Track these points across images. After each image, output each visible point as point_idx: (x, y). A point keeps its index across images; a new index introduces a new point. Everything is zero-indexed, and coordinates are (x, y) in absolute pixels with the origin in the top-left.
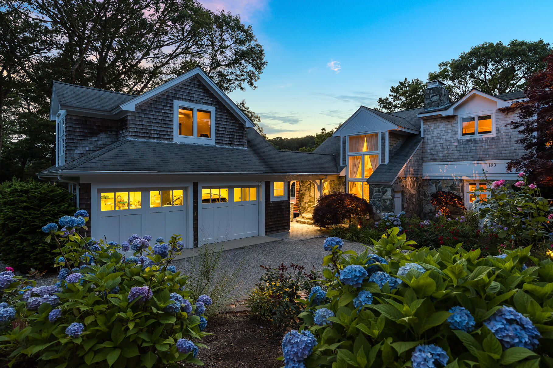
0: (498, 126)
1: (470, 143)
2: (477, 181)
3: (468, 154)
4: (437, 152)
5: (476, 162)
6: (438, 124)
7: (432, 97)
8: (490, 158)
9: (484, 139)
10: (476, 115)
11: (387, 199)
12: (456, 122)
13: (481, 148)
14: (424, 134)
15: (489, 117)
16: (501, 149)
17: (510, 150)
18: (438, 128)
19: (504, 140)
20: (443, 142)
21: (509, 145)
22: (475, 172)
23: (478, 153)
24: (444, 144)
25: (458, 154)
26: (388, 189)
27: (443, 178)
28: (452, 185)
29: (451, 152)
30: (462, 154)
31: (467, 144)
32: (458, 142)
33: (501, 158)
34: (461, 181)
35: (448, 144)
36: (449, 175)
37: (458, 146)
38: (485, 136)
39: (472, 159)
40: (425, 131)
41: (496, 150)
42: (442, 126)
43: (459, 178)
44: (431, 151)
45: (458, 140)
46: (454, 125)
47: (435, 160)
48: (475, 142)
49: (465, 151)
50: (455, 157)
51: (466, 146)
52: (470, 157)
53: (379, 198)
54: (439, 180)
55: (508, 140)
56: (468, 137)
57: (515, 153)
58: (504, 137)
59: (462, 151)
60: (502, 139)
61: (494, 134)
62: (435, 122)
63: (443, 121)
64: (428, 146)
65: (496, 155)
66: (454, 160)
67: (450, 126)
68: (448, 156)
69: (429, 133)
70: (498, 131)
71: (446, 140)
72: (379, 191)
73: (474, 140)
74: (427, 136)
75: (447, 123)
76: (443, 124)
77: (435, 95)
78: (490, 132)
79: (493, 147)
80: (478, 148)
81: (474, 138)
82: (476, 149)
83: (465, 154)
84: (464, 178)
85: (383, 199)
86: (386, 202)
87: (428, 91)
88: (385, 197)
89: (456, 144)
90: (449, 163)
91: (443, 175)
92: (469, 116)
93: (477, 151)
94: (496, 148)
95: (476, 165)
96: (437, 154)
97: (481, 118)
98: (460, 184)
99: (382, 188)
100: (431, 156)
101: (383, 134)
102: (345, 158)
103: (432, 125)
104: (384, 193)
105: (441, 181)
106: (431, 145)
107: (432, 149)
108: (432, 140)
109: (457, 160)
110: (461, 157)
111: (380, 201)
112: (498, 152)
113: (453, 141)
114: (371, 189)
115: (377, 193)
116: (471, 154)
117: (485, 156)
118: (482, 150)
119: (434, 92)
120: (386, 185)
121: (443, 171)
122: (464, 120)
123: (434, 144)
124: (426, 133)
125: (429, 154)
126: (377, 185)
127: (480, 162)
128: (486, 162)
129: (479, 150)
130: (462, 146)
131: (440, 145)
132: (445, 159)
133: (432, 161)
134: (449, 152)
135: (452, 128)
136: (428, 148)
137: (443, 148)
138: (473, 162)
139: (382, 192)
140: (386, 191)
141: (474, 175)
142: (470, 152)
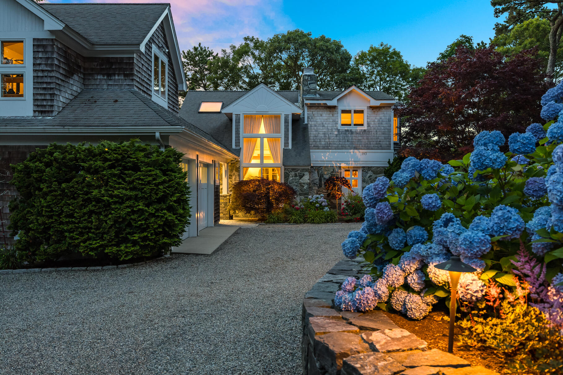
0: (369, 120)
1: (347, 133)
2: (351, 167)
3: (346, 143)
4: (320, 139)
5: (352, 151)
6: (321, 113)
7: (310, 84)
8: (363, 148)
9: (358, 131)
10: (353, 108)
11: (304, 183)
12: (336, 113)
13: (356, 138)
14: (308, 121)
15: (362, 112)
16: (370, 140)
17: (377, 141)
18: (321, 116)
19: (373, 133)
20: (325, 130)
21: (376, 138)
22: (351, 159)
23: (354, 143)
24: (326, 133)
25: (338, 143)
26: (306, 173)
27: (325, 165)
28: (332, 172)
29: (332, 140)
30: (341, 143)
31: (345, 134)
32: (338, 132)
33: (370, 148)
34: (340, 167)
35: (329, 133)
36: (331, 162)
37: (338, 135)
38: (359, 128)
39: (349, 148)
40: (308, 118)
41: (366, 141)
42: (324, 115)
43: (339, 165)
44: (314, 138)
45: (338, 130)
46: (335, 115)
47: (318, 148)
48: (351, 132)
49: (344, 140)
50: (335, 145)
51: (345, 135)
52: (347, 146)
53: (296, 182)
54: (321, 167)
55: (375, 133)
56: (346, 128)
57: (380, 144)
58: (372, 130)
59: (341, 140)
60: (371, 132)
61: (365, 127)
62: (318, 110)
63: (325, 110)
64: (312, 133)
65: (366, 145)
66: (334, 148)
67: (331, 115)
68: (329, 144)
69: (312, 120)
70: (369, 125)
71: (328, 129)
72: (296, 176)
73: (351, 131)
74: (310, 123)
75: (329, 113)
76: (325, 113)
77: (313, 83)
78: (362, 125)
79: (365, 138)
80: (354, 138)
81: (351, 129)
82: (352, 139)
83: (343, 143)
84: (343, 165)
85: (300, 184)
86: (304, 186)
87: (307, 78)
88: (302, 181)
89: (336, 133)
90: (331, 151)
91: (325, 162)
92: (347, 108)
93: (353, 140)
94: (367, 139)
95: (352, 153)
96: (320, 141)
97: (356, 112)
98: (339, 171)
99: (299, 172)
100: (314, 143)
101: (286, 117)
102: (239, 140)
103: (316, 112)
104: (301, 177)
105: (323, 168)
106: (314, 133)
107: (315, 136)
108: (316, 128)
109: (337, 148)
110: (340, 146)
111: (297, 186)
112: (368, 143)
113: (334, 130)
114: (287, 173)
115: (294, 178)
116: (349, 143)
117: (358, 145)
118: (357, 141)
119: (312, 79)
120: (303, 169)
121: (325, 158)
122: (344, 112)
123: (317, 131)
124: (309, 120)
125: (312, 141)
126: (293, 169)
127: (356, 151)
128: (360, 151)
129: (355, 141)
130: (341, 135)
131: (322, 133)
132: (327, 147)
133: (315, 148)
134: (330, 140)
135: (333, 118)
136: (312, 135)
137: (325, 136)
138: (350, 151)
139: (299, 176)
140: (304, 175)
141: (351, 162)
142: (348, 141)
